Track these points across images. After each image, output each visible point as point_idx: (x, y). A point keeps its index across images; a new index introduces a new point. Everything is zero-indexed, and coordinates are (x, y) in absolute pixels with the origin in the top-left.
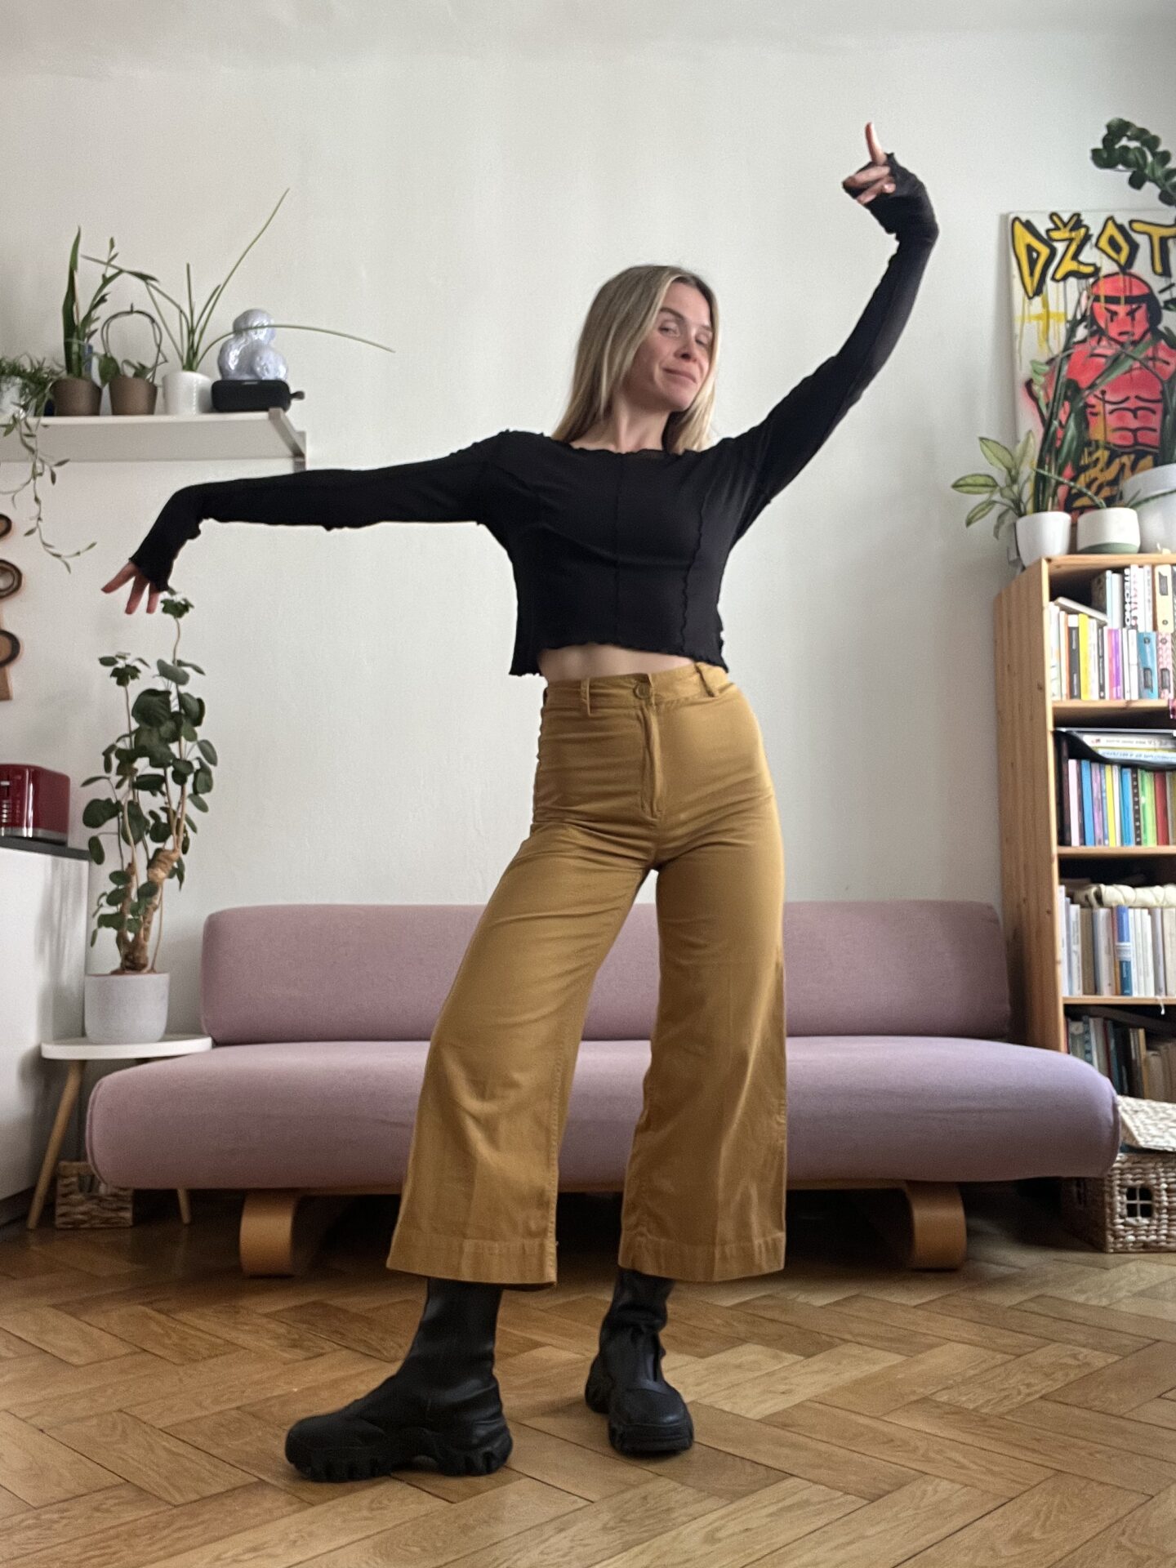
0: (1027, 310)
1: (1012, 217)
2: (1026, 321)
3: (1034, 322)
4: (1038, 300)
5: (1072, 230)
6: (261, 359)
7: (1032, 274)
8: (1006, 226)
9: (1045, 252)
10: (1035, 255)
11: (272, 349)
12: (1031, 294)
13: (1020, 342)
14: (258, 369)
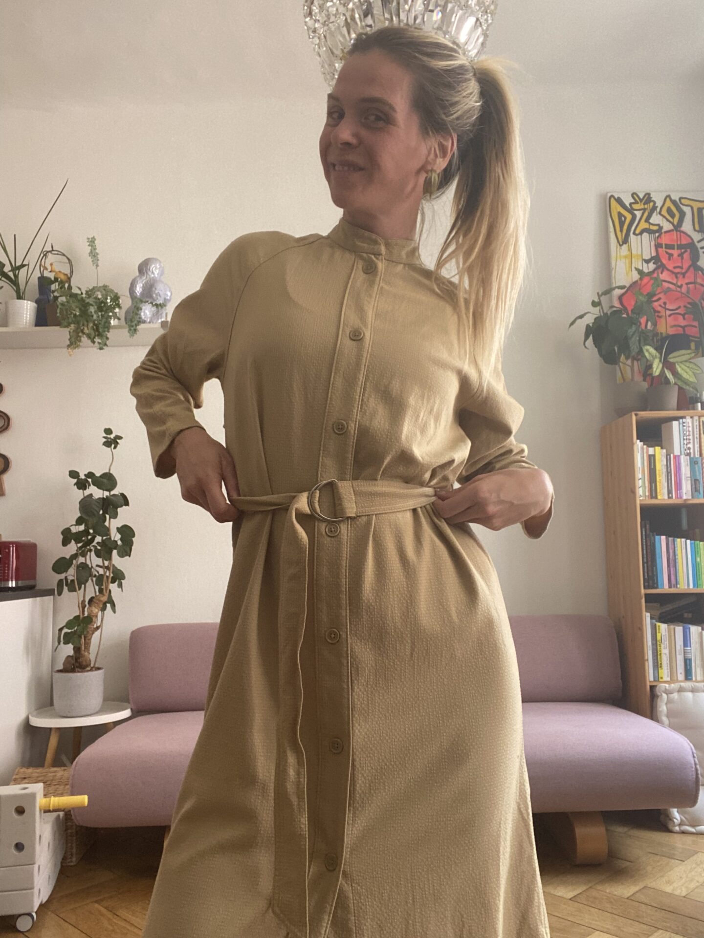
0: (618, 253)
1: (609, 195)
2: (618, 260)
3: (623, 260)
4: (625, 247)
5: (644, 204)
6: (156, 289)
7: (621, 231)
8: (605, 201)
9: (629, 217)
10: (623, 218)
11: (163, 282)
12: (621, 243)
13: (615, 272)
14: (154, 295)
